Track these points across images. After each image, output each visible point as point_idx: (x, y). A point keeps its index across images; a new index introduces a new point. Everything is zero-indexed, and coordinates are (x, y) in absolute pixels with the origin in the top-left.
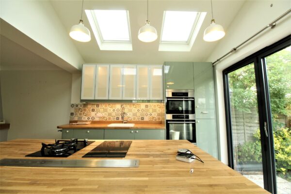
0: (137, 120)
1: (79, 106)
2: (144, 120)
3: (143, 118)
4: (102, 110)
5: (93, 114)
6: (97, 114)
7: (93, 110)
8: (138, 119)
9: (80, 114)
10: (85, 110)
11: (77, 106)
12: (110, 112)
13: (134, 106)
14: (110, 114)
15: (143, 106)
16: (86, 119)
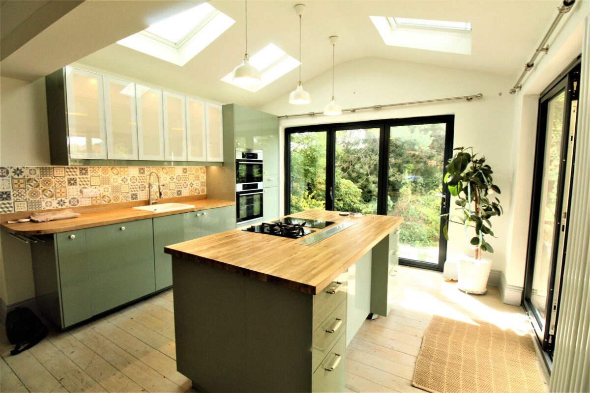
0: (172, 197)
1: (26, 173)
2: (182, 196)
3: (179, 193)
4: (96, 181)
5: (73, 191)
6: (85, 190)
7: (72, 182)
8: (173, 193)
9: (34, 194)
10: (47, 183)
11: (18, 172)
12: (116, 184)
13: (165, 171)
14: (116, 189)
15: (179, 170)
16: (55, 204)
